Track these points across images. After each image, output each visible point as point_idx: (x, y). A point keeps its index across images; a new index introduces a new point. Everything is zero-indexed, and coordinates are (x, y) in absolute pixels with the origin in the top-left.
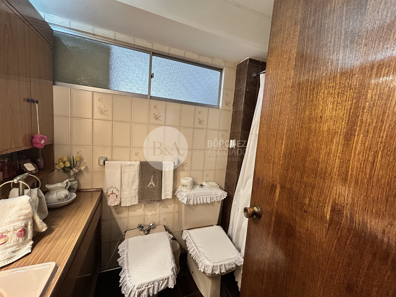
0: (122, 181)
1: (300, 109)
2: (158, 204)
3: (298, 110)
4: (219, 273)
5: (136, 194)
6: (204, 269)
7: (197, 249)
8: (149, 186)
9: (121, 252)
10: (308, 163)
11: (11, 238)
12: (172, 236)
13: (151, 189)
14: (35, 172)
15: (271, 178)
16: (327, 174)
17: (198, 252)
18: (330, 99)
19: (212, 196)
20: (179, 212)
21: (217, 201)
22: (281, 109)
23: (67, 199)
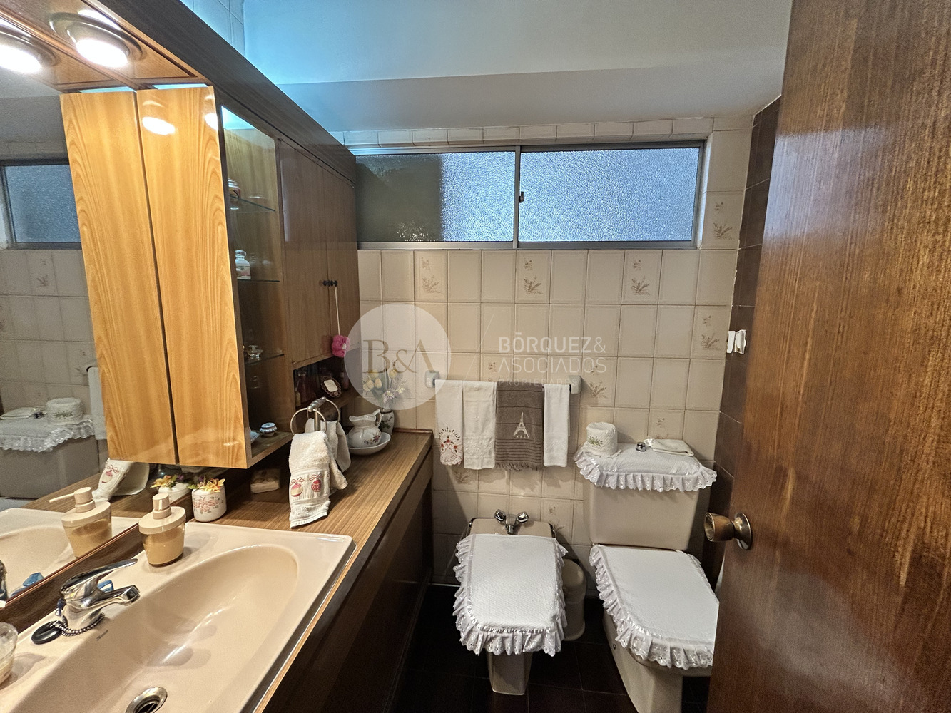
0: (465, 419)
1: (848, 264)
2: (536, 475)
3: (845, 265)
4: (669, 666)
5: (492, 448)
6: (629, 642)
7: (619, 593)
8: (516, 435)
9: (461, 555)
10: (861, 418)
11: (306, 490)
12: (565, 551)
13: (518, 441)
14: (337, 394)
15: (776, 448)
16: (907, 455)
17: (618, 600)
18: (926, 238)
19: (670, 476)
20: (585, 500)
21: (685, 491)
22: (803, 263)
23: (377, 443)
